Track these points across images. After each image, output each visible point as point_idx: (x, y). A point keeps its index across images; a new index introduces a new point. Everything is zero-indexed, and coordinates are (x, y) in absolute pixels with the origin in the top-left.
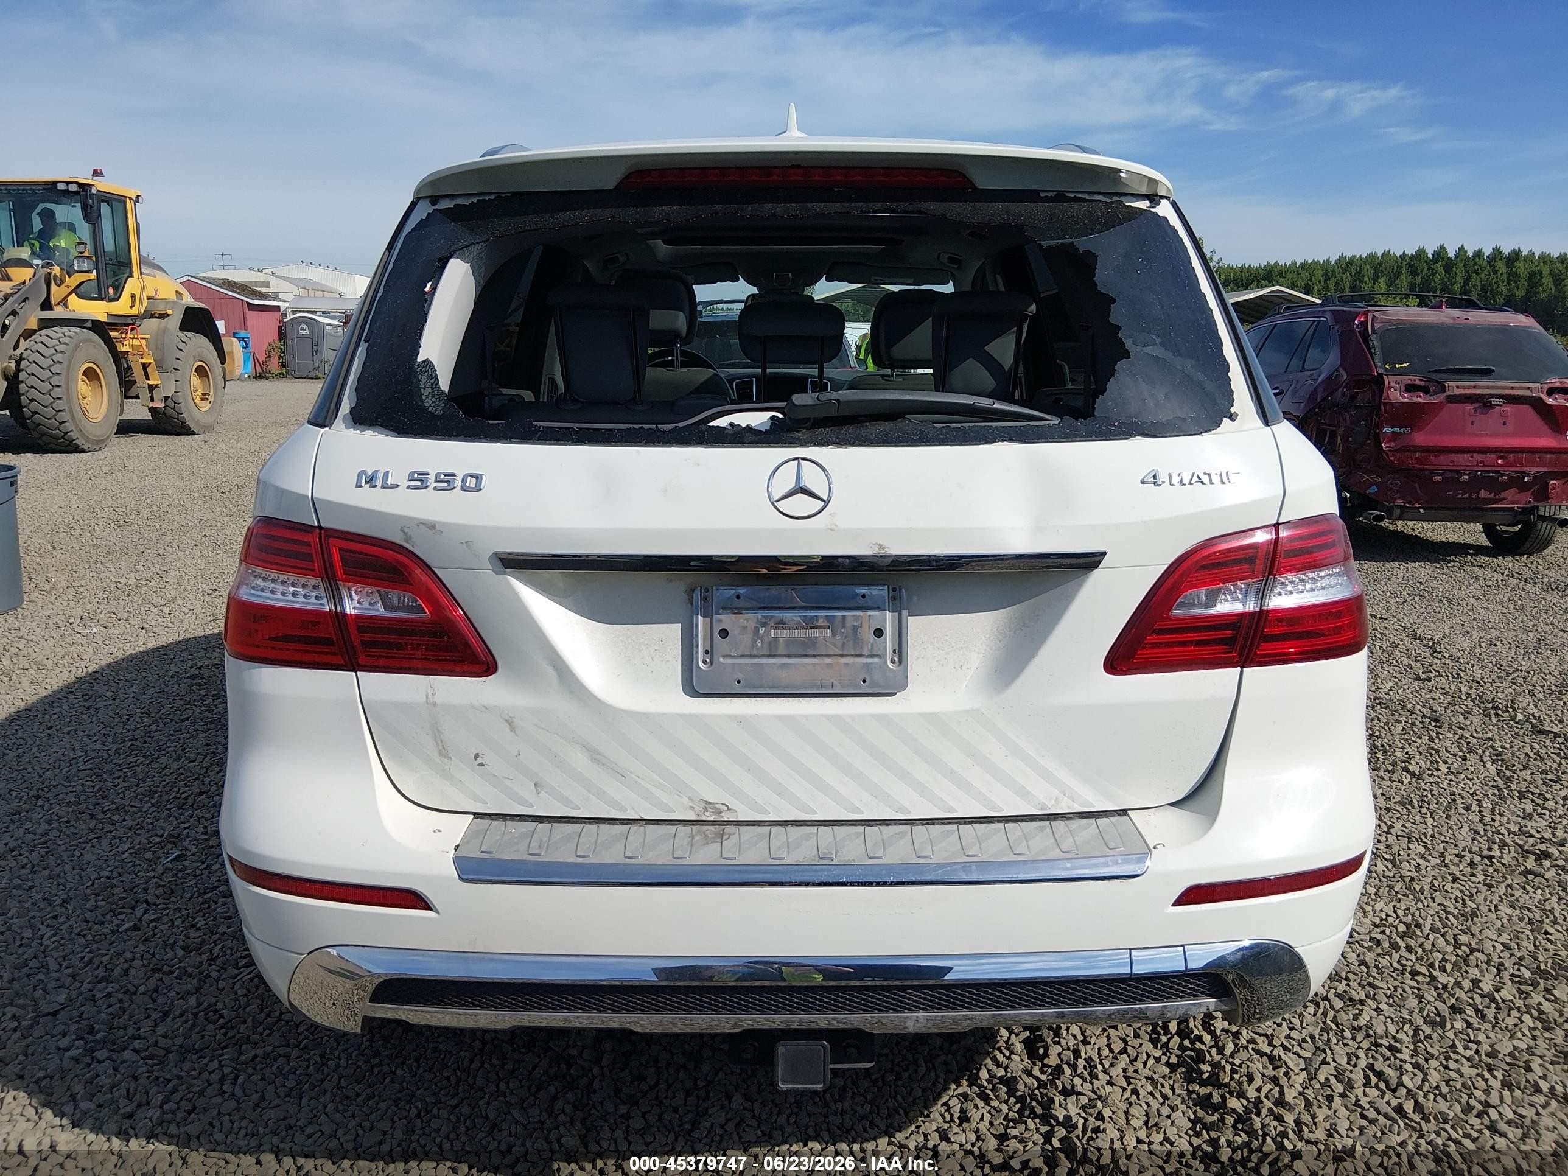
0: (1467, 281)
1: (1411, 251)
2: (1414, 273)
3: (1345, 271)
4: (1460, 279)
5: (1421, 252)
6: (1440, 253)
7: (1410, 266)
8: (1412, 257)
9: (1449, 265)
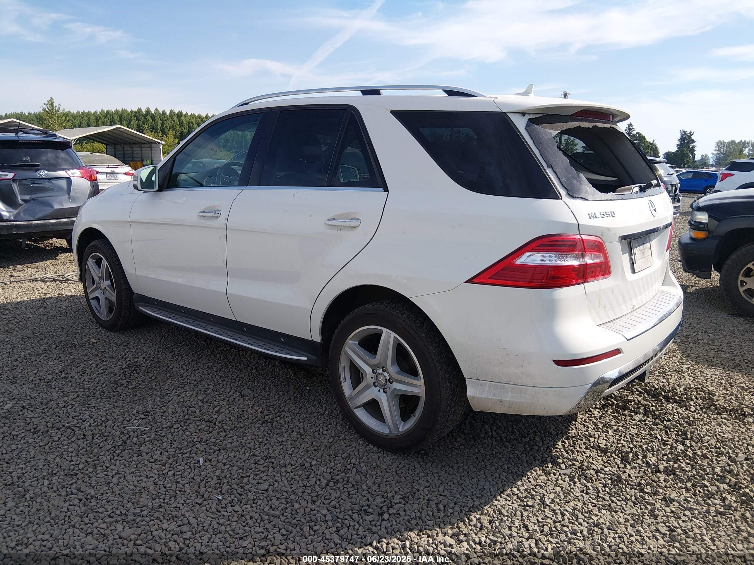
0: (163, 125)
1: (135, 109)
2: (138, 120)
3: (105, 117)
4: (159, 123)
5: (140, 110)
6: (148, 111)
7: (135, 116)
8: (136, 112)
9: (153, 117)
